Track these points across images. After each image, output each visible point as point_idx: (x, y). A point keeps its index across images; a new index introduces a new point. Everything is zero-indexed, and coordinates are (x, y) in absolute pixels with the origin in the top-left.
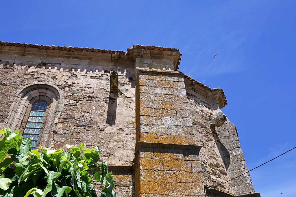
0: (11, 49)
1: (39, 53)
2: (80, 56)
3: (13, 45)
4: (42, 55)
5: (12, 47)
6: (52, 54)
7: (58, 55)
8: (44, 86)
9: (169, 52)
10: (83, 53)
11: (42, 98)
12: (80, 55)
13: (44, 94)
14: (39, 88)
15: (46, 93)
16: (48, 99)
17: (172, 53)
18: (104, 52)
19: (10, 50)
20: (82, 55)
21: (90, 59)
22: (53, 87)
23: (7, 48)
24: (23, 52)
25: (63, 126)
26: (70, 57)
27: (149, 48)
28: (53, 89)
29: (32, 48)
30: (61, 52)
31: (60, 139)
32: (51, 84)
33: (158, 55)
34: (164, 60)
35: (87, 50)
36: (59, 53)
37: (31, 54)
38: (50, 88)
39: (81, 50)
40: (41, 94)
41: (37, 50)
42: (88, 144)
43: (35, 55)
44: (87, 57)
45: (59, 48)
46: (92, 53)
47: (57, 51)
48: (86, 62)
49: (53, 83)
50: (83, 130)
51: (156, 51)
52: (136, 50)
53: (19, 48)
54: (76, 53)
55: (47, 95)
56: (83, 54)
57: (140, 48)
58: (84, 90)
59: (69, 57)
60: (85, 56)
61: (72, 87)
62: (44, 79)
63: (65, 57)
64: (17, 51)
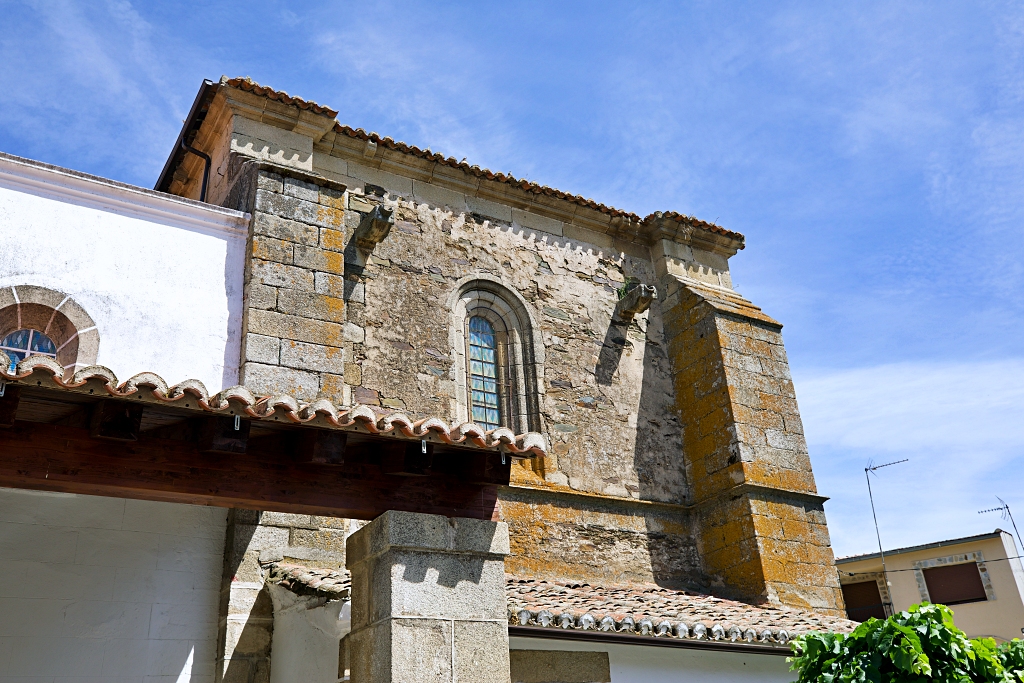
1: (464, 184)
2: (548, 209)
4: (467, 190)
6: (490, 192)
7: (503, 196)
8: (491, 286)
9: (727, 240)
11: (482, 314)
12: (547, 205)
15: (492, 304)
16: (497, 317)
17: (730, 242)
18: (600, 208)
19: (402, 163)
20: (552, 207)
21: (565, 219)
24: (429, 174)
25: (556, 402)
26: (526, 206)
27: (693, 223)
29: (452, 169)
30: (511, 190)
31: (559, 434)
33: (704, 242)
34: (711, 254)
35: (567, 198)
36: (506, 193)
37: (444, 183)
38: (503, 292)
39: (555, 194)
40: (482, 304)
41: (460, 173)
43: (453, 185)
44: (562, 213)
47: (502, 186)
48: (557, 226)
50: (593, 415)
51: (703, 233)
52: (667, 223)
54: (541, 199)
55: (494, 307)
57: (676, 218)
58: (570, 311)
61: (548, 299)
62: (488, 267)
63: (516, 205)
64: (417, 170)
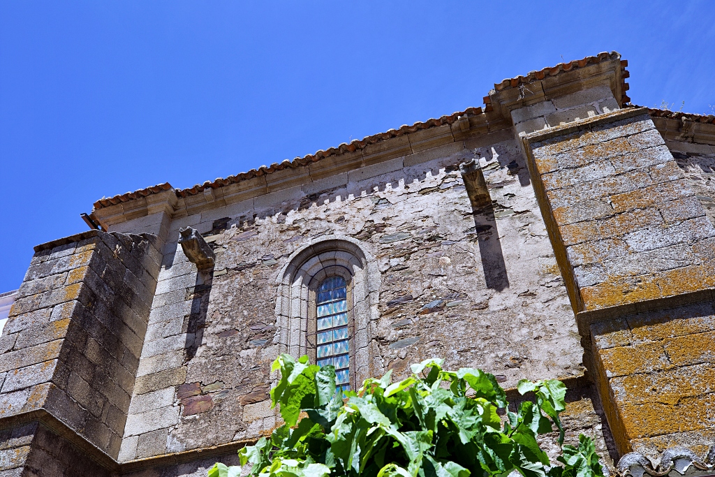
0: (241, 187)
1: (296, 177)
2: (382, 153)
3: (242, 177)
4: (302, 180)
5: (242, 183)
6: (321, 171)
7: (334, 167)
8: (327, 245)
9: (592, 68)
10: (385, 144)
11: (330, 272)
12: (379, 151)
13: (332, 263)
14: (318, 253)
15: (335, 260)
16: (344, 270)
17: (599, 67)
18: (431, 124)
19: (240, 190)
20: (384, 150)
21: (403, 152)
22: (345, 241)
23: (233, 188)
24: (264, 186)
25: (393, 321)
26: (361, 163)
27: (535, 77)
28: (346, 246)
29: (279, 172)
30: (338, 159)
31: (396, 352)
32: (338, 235)
33: (564, 86)
34: (582, 92)
35: (393, 135)
36: (336, 163)
37: (280, 186)
38: (339, 244)
39: (379, 138)
40: (326, 264)
41: (288, 172)
42: (461, 348)
43: (288, 184)
44: (397, 149)
45: (332, 152)
46: (405, 138)
47: (329, 160)
48: (397, 162)
49: (343, 233)
50: (440, 317)
51: (556, 79)
52: (504, 94)
53: (255, 180)
54: (369, 150)
55: (339, 262)
56: (385, 146)
57: (512, 85)
58: (414, 228)
59: (358, 166)
60: (393, 150)
61: (386, 229)
62: (321, 231)
63: (351, 167)
64: (253, 189)
